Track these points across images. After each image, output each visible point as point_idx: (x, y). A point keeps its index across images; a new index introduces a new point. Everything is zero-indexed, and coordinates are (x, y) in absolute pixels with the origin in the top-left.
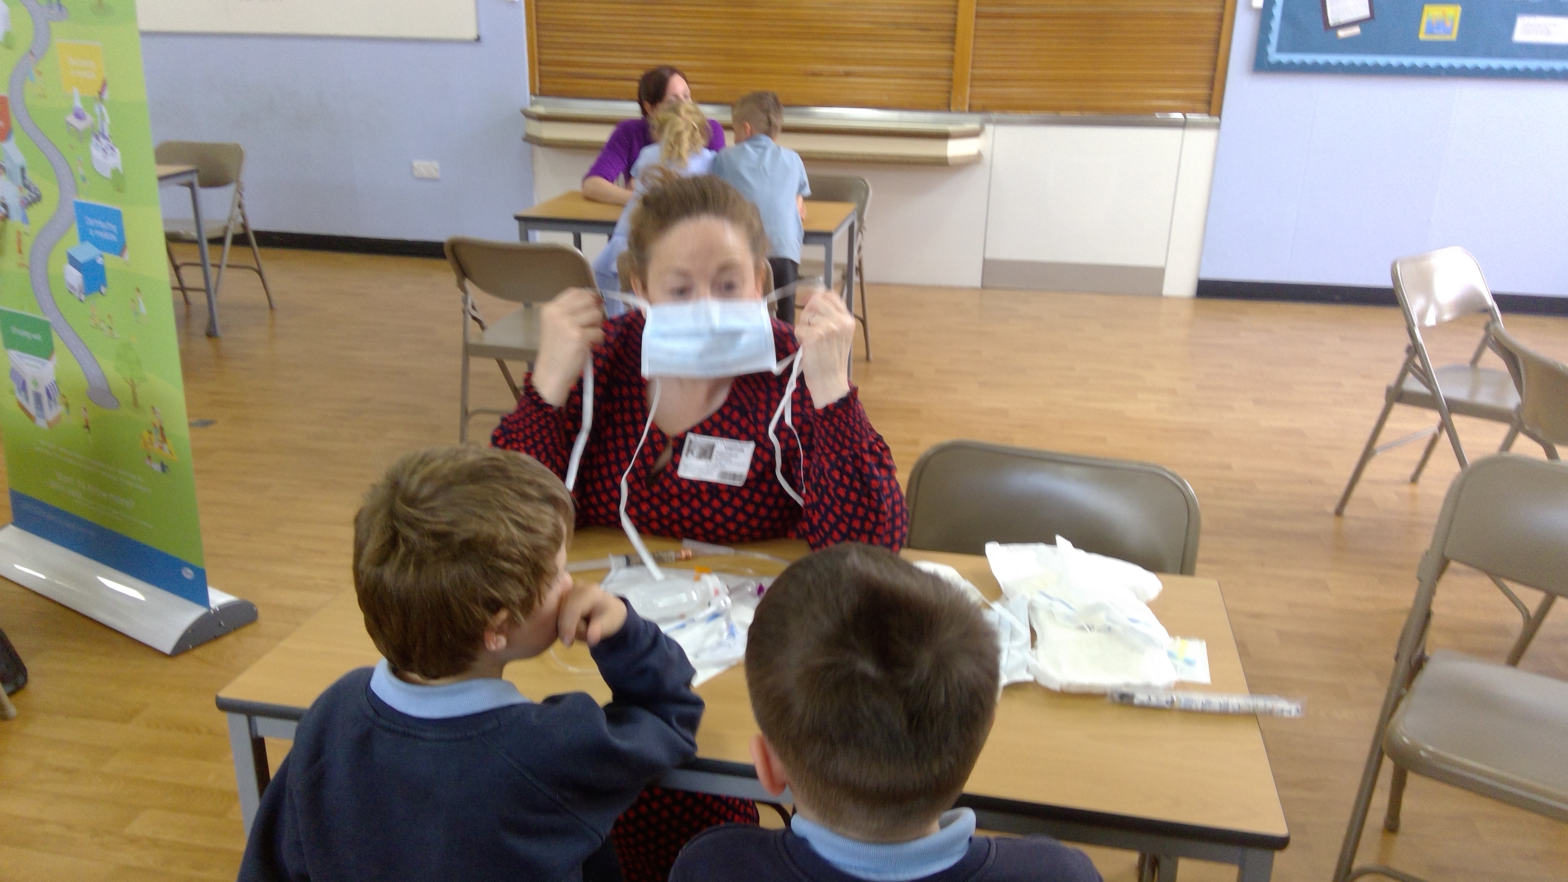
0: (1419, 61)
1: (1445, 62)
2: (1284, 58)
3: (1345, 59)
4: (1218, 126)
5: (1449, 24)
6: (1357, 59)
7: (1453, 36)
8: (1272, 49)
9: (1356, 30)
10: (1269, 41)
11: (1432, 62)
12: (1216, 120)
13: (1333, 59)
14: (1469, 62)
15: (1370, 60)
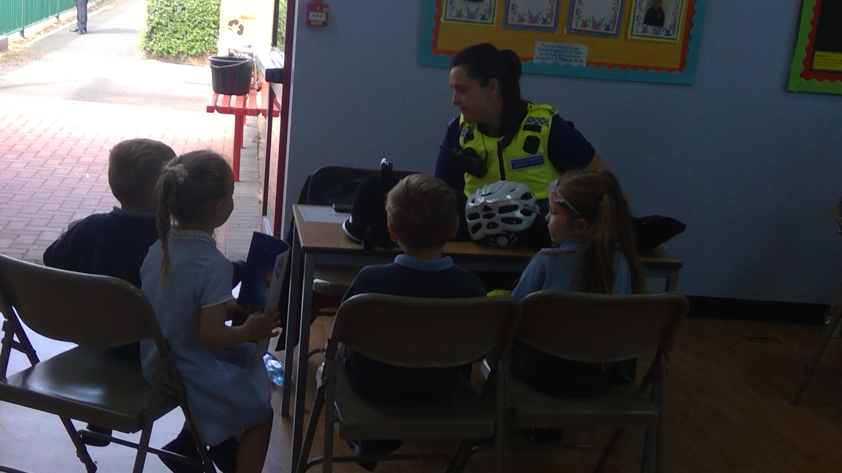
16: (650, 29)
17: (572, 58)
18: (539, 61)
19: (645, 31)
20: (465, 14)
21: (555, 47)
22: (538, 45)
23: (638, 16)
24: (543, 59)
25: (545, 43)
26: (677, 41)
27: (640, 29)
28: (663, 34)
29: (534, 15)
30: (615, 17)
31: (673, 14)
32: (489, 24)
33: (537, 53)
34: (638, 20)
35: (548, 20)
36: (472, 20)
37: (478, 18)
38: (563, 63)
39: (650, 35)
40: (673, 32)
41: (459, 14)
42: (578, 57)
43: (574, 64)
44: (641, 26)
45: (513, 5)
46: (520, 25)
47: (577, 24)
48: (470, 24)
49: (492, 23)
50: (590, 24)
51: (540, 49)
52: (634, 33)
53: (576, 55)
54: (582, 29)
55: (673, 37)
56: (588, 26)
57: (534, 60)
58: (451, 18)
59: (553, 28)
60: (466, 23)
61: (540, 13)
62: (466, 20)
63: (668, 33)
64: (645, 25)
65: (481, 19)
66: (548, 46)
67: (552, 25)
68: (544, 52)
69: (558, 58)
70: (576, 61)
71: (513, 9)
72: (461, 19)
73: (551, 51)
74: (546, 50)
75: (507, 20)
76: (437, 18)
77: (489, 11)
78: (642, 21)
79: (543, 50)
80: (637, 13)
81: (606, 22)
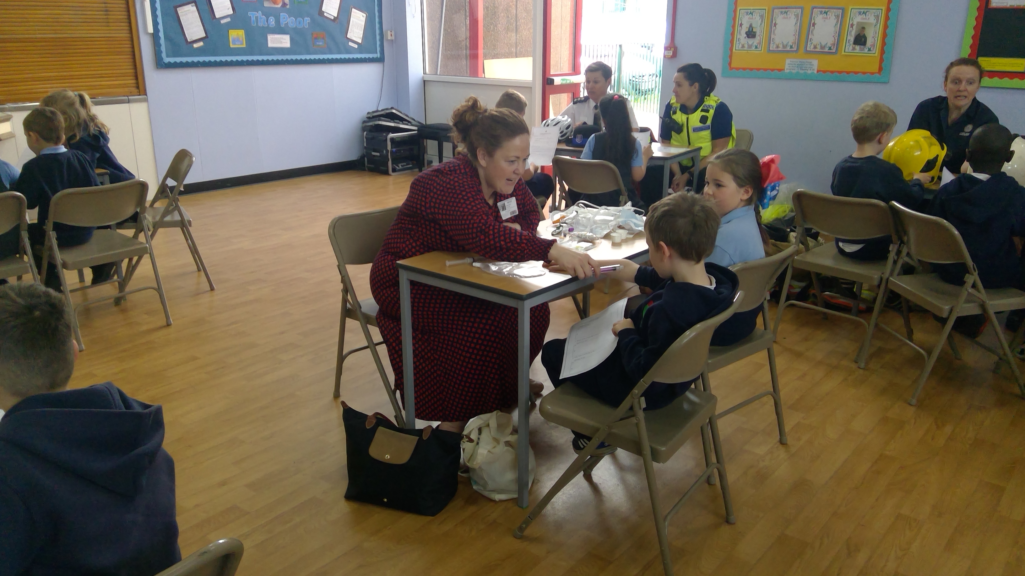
0: (234, 58)
1: (245, 58)
2: (172, 60)
3: (201, 59)
4: (146, 100)
5: (241, 39)
6: (207, 59)
7: (244, 46)
8: (164, 55)
9: (201, 44)
10: (162, 52)
11: (240, 58)
12: (145, 96)
13: (196, 59)
14: (255, 58)
15: (212, 59)
16: (857, 47)
17: (807, 68)
18: (788, 71)
19: (854, 49)
20: (746, 46)
21: (798, 62)
22: (788, 61)
23: (849, 40)
24: (790, 69)
25: (792, 60)
26: (876, 55)
27: (851, 48)
28: (866, 50)
29: (785, 44)
30: (835, 41)
31: (873, 37)
32: (759, 51)
33: (787, 67)
34: (849, 42)
35: (793, 46)
36: (750, 49)
37: (754, 48)
38: (802, 72)
39: (857, 52)
40: (873, 49)
41: (743, 46)
42: (812, 67)
43: (809, 72)
44: (851, 46)
45: (773, 39)
46: (777, 50)
47: (810, 48)
48: (749, 51)
49: (761, 50)
50: (819, 47)
51: (789, 64)
52: (846, 51)
53: (810, 66)
54: (814, 50)
55: (873, 52)
56: (817, 48)
57: (786, 71)
58: (738, 49)
59: (795, 51)
60: (746, 51)
61: (788, 42)
62: (748, 49)
63: (869, 50)
64: (854, 46)
65: (755, 48)
66: (793, 62)
67: (795, 49)
68: (791, 65)
69: (799, 69)
70: (810, 70)
71: (773, 41)
72: (745, 49)
73: (795, 64)
74: (792, 64)
75: (770, 48)
76: (731, 49)
77: (759, 43)
78: (852, 43)
79: (791, 64)
80: (849, 38)
81: (829, 45)
